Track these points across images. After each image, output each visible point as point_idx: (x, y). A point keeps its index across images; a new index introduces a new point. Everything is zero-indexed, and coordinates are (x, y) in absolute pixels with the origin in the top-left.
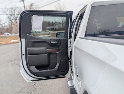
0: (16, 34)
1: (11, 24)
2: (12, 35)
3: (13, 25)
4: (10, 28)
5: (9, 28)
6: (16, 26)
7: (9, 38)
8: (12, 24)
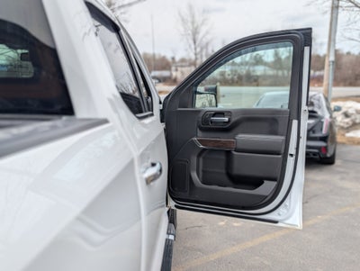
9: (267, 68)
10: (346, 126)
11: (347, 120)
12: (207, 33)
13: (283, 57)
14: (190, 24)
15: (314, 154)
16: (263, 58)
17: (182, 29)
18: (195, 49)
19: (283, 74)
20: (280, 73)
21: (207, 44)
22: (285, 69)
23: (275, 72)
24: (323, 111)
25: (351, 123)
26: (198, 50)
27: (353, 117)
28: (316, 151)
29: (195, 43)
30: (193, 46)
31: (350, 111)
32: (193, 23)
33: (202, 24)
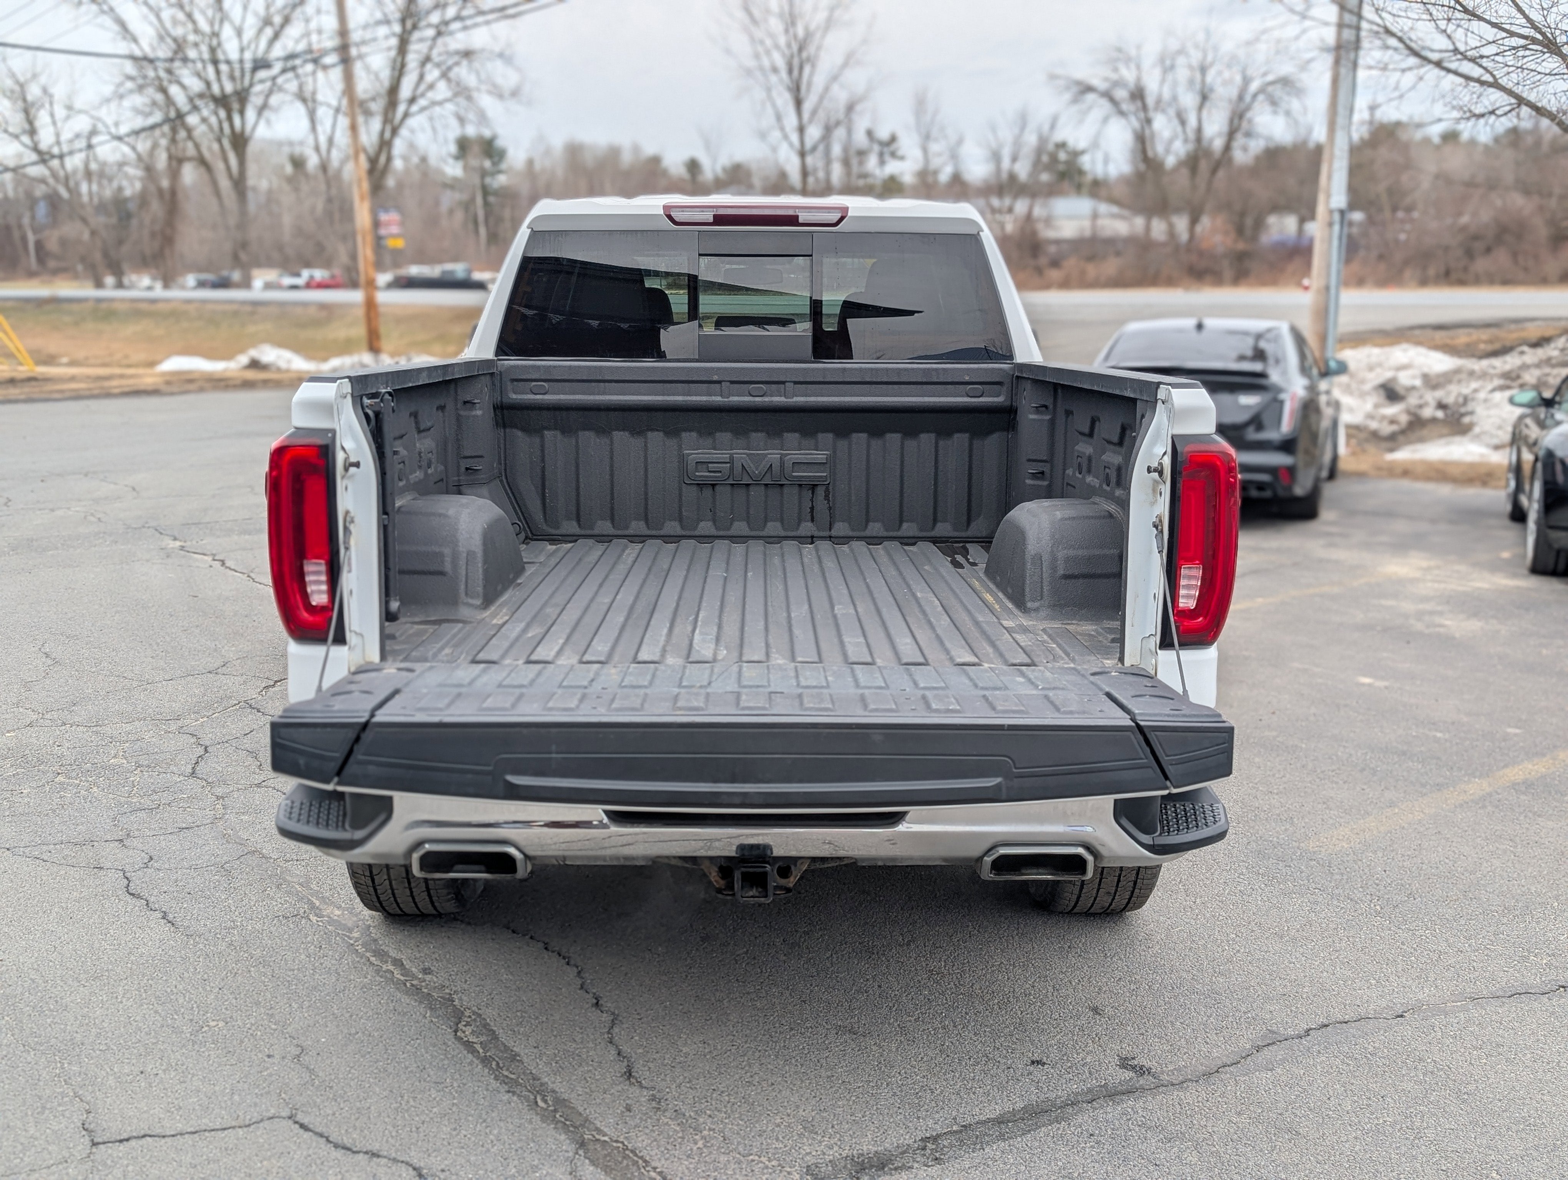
0: (223, 284)
1: (162, 161)
2: (174, 293)
3: (189, 174)
4: (156, 207)
5: (143, 199)
6: (225, 184)
7: (131, 329)
8: (176, 161)
9: (1104, 208)
10: (1387, 429)
11: (1392, 410)
12: (849, 60)
13: (1170, 161)
14: (776, 25)
15: (1261, 486)
16: (1086, 162)
17: (741, 44)
18: (801, 130)
19: (1172, 233)
20: (1158, 229)
21: (850, 108)
22: (1178, 210)
23: (1139, 222)
24: (1284, 373)
25: (1404, 419)
26: (814, 133)
27: (1413, 400)
28: (1264, 477)
29: (798, 103)
30: (791, 121)
31: (1405, 379)
32: (791, 20)
33: (829, 24)
